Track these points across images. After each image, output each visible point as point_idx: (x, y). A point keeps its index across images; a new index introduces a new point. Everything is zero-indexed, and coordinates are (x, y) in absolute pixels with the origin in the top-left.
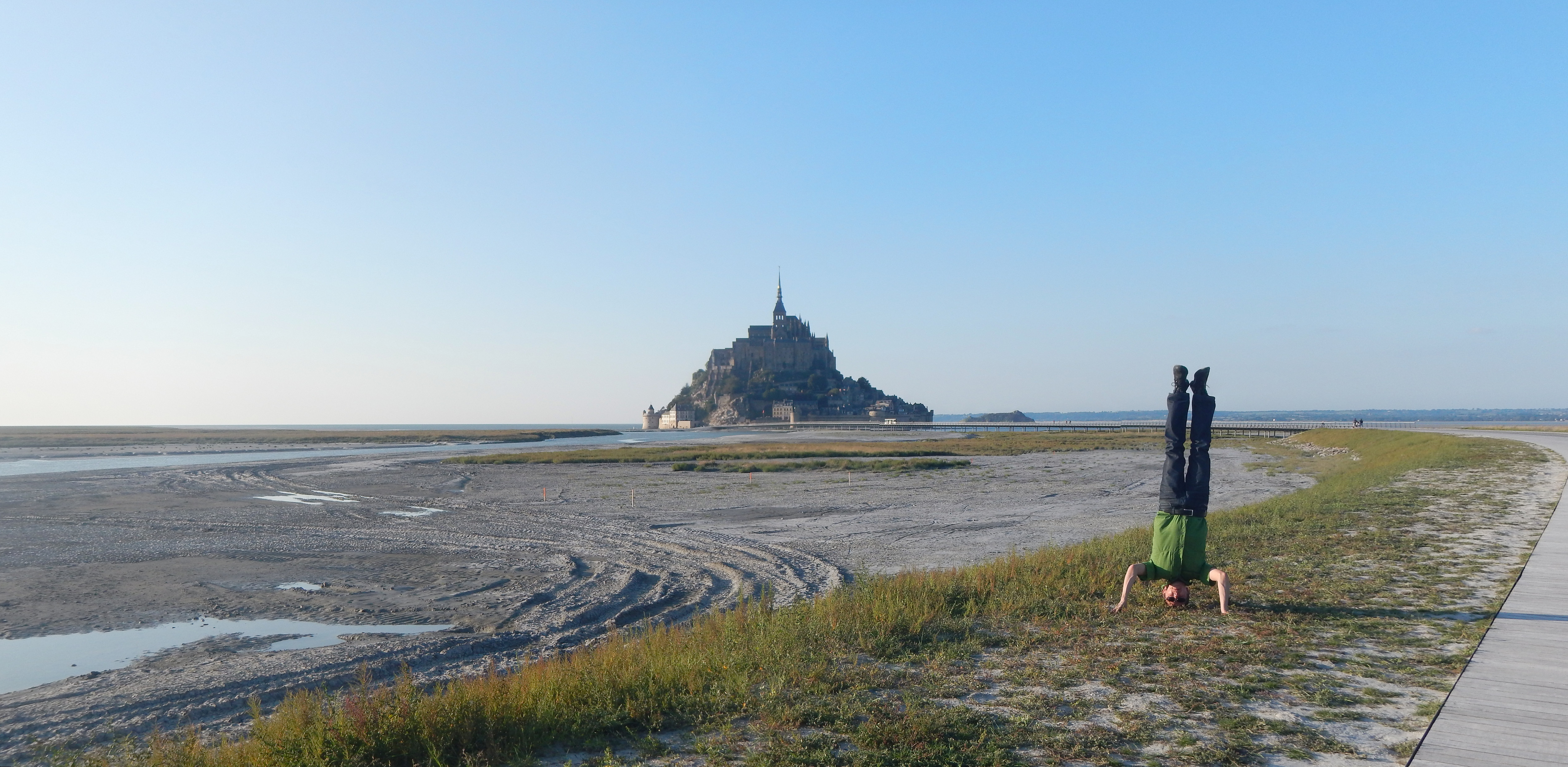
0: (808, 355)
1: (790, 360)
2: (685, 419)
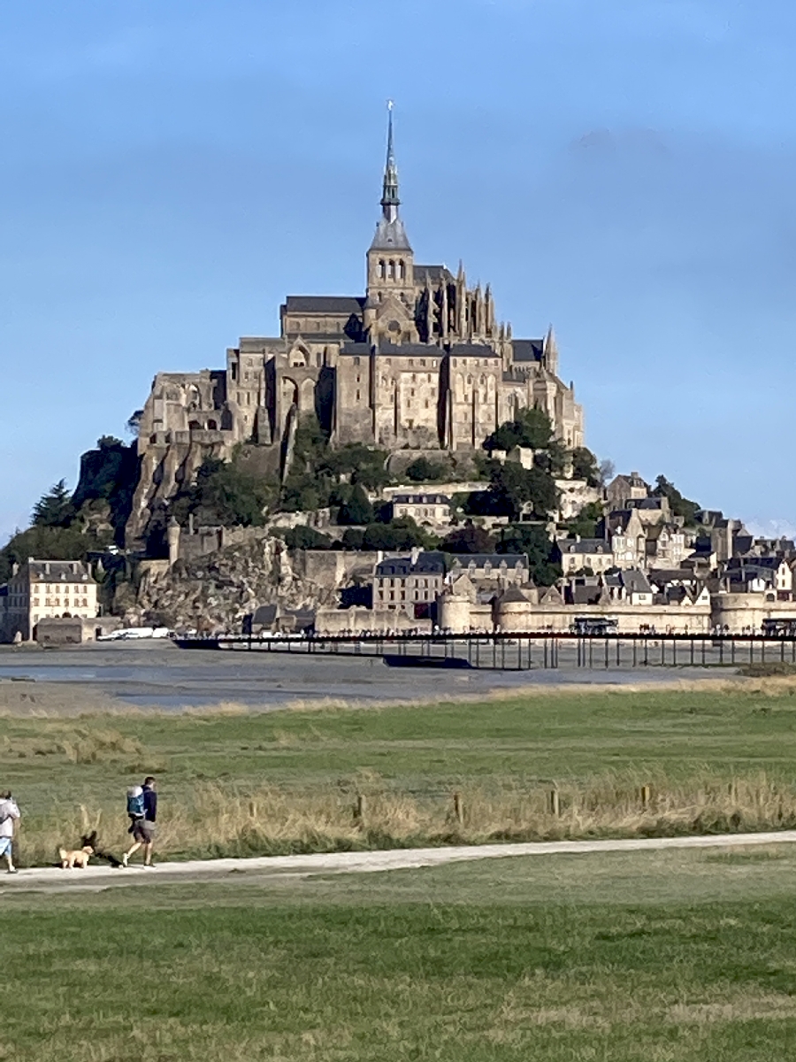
0: (486, 396)
1: (427, 416)
2: (61, 611)
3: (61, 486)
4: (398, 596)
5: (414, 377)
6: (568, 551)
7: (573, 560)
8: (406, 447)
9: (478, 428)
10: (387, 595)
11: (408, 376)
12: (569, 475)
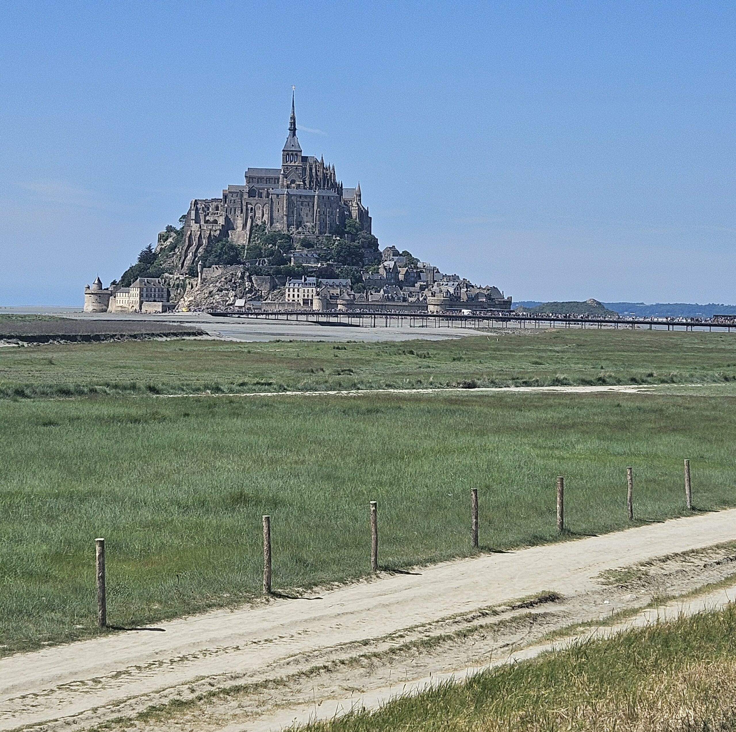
2: (152, 299)
3: (150, 246)
4: (296, 296)
9: (328, 225)
10: (291, 296)
12: (366, 246)
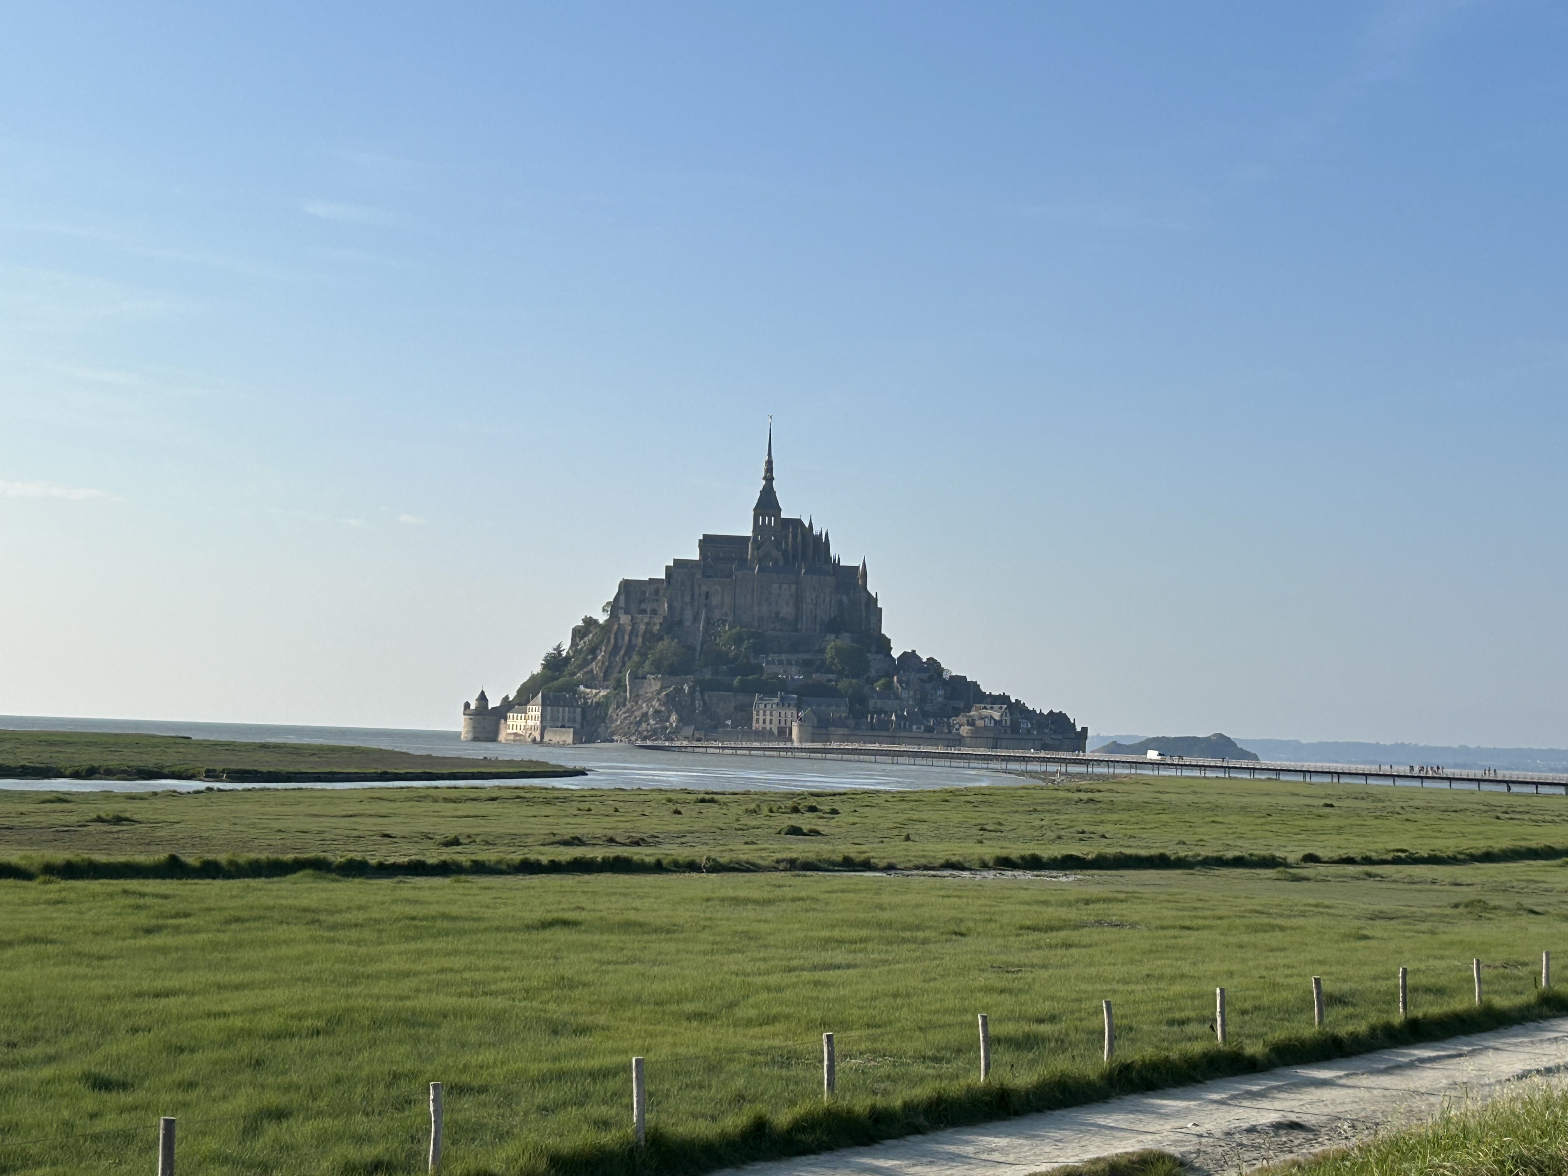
0: (824, 599)
1: (787, 611)
2: (560, 724)
3: (559, 646)
4: (768, 722)
5: (780, 587)
6: (873, 697)
7: (876, 703)
8: (774, 629)
9: (818, 619)
10: (761, 721)
11: (777, 585)
12: (873, 650)
